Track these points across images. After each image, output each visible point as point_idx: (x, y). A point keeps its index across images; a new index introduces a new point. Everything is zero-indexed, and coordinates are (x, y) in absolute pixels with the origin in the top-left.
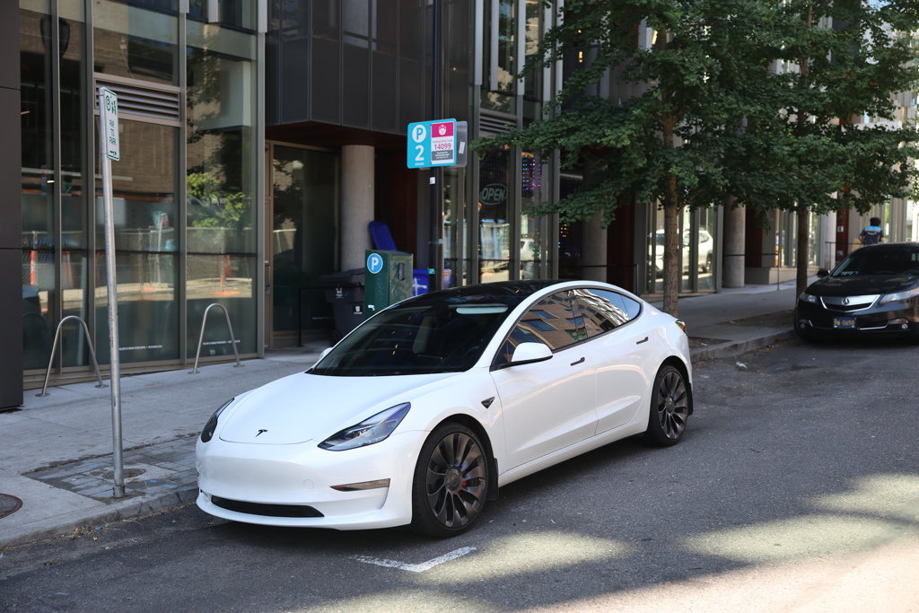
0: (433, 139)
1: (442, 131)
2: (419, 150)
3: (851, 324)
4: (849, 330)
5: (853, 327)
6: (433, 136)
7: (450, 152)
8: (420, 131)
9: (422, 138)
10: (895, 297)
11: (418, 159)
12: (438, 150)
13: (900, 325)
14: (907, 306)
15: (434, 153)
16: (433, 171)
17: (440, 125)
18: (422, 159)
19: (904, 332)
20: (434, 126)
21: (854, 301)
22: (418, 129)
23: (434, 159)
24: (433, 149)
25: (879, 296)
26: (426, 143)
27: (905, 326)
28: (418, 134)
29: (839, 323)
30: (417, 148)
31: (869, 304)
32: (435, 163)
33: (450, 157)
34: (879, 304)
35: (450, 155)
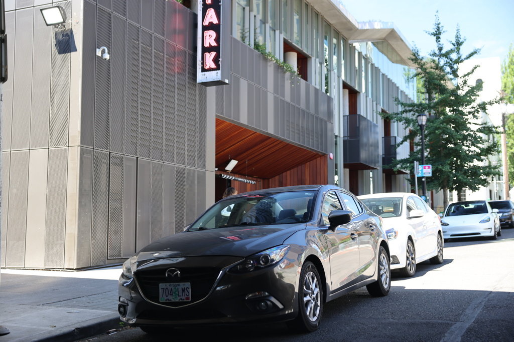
10: (506, 214)
11: (418, 174)
16: (423, 177)
17: (426, 166)
22: (418, 167)
26: (422, 171)
27: (510, 222)
35: (429, 173)
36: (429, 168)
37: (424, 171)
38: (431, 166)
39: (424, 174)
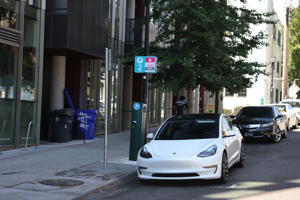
0: (146, 63)
1: (150, 60)
2: (140, 66)
3: (251, 135)
4: (251, 137)
5: (252, 136)
6: (146, 62)
7: (153, 68)
8: (140, 60)
9: (141, 62)
10: (265, 125)
11: (139, 69)
12: (148, 67)
13: (267, 136)
14: (269, 129)
15: (147, 68)
16: (145, 74)
17: (149, 58)
18: (141, 69)
19: (269, 138)
20: (146, 58)
21: (252, 126)
22: (139, 59)
23: (146, 70)
24: (146, 66)
25: (260, 125)
26: (143, 64)
27: (269, 136)
28: (139, 61)
29: (247, 135)
30: (139, 65)
31: (257, 128)
32: (146, 71)
33: (153, 70)
34: (260, 127)
35: (153, 69)
36: (153, 61)
37: (147, 64)
38: (156, 58)
39: (146, 69)
